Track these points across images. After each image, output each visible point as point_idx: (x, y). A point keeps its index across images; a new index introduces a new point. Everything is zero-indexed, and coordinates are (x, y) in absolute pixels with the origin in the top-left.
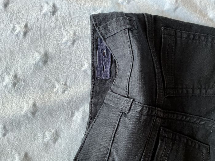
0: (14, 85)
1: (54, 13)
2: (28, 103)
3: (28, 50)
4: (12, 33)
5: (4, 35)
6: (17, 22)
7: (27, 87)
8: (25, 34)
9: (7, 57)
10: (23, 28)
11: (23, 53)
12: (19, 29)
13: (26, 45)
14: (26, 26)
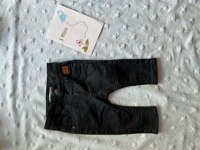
0: (38, 90)
4: (36, 71)
6: (37, 66)
8: (40, 71)
11: (40, 78)
12: (38, 69)
13: (41, 75)
14: (40, 68)
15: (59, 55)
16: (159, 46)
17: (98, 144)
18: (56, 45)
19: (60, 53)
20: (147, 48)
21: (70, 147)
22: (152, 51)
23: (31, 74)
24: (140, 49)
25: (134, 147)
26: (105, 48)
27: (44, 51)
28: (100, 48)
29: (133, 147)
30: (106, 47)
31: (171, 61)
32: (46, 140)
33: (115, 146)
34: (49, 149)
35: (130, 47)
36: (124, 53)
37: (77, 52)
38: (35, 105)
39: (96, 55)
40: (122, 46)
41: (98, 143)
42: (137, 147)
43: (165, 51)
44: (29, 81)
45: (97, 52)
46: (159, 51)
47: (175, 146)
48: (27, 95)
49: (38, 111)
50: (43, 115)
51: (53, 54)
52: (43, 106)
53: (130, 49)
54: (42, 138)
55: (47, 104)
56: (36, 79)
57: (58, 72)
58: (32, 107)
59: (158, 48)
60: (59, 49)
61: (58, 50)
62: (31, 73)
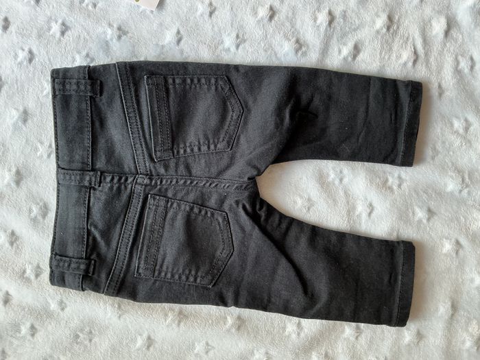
1: (30, 60)
2: (10, 170)
15: (60, 40)
16: (378, 16)
17: (179, 325)
18: (51, 7)
19: (63, 33)
20: (342, 20)
21: (91, 332)
22: (355, 30)
24: (319, 22)
25: (294, 336)
26: (206, 17)
27: (12, 28)
28: (192, 18)
29: (289, 336)
30: (211, 14)
31: (415, 62)
32: (13, 310)
33: (233, 330)
34: (24, 338)
35: (287, 17)
36: (269, 37)
37: (115, 29)
39: (179, 41)
40: (263, 12)
41: (180, 322)
42: (302, 335)
43: (396, 32)
45: (181, 32)
46: (378, 32)
47: (421, 332)
51: (40, 36)
53: (288, 24)
54: (2, 303)
59: (374, 22)
60: (60, 21)
61: (56, 22)
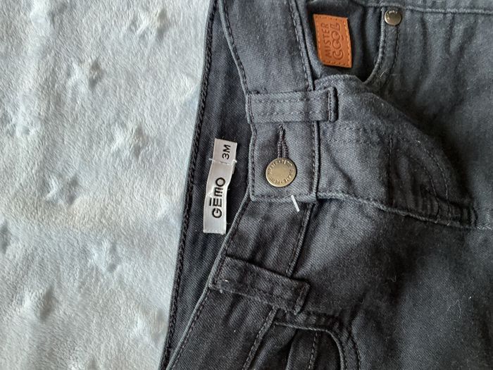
0: (137, 151)
3: (168, 70)
4: (131, 30)
5: (113, 36)
6: (142, 5)
7: (166, 157)
8: (161, 33)
9: (120, 87)
10: (155, 18)
11: (155, 77)
12: (148, 22)
13: (162, 59)
14: (163, 15)
23: (104, 48)
38: (106, 245)
44: (84, 89)
48: (60, 176)
49: (121, 281)
50: (146, 312)
52: (154, 254)
55: (183, 241)
56: (131, 78)
57: (293, 46)
58: (85, 253)
62: (100, 45)
